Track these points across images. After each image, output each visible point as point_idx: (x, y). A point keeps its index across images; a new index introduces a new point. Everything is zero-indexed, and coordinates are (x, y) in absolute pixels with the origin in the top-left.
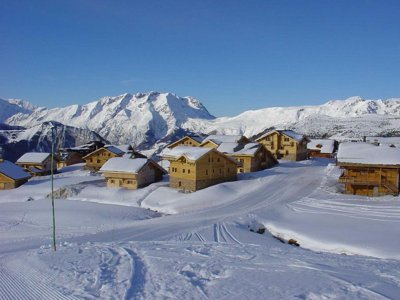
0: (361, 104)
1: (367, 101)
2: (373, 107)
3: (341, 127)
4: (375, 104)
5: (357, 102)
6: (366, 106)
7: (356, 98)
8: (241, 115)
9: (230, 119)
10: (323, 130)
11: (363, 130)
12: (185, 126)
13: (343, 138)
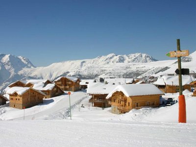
0: (115, 57)
1: (118, 56)
2: (122, 59)
3: (105, 70)
4: (122, 57)
5: (113, 56)
6: (118, 59)
7: (113, 54)
8: (51, 65)
9: (45, 68)
10: (95, 72)
11: (117, 71)
12: (20, 73)
13: (106, 76)
